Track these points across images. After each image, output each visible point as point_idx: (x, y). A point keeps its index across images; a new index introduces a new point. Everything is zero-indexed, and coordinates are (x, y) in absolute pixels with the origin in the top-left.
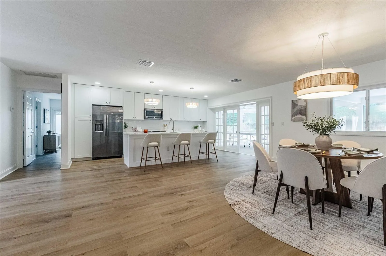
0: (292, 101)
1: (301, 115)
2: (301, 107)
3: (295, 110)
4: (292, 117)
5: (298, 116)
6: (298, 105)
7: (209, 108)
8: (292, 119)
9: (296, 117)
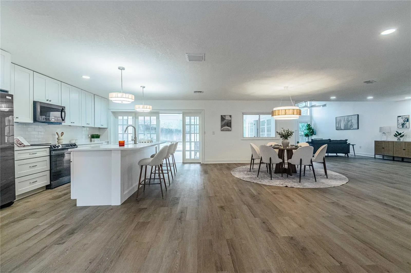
0: (222, 116)
1: (228, 126)
2: (227, 121)
3: (223, 123)
4: (222, 127)
5: (225, 127)
6: (225, 119)
7: (112, 110)
8: (222, 129)
9: (224, 127)
